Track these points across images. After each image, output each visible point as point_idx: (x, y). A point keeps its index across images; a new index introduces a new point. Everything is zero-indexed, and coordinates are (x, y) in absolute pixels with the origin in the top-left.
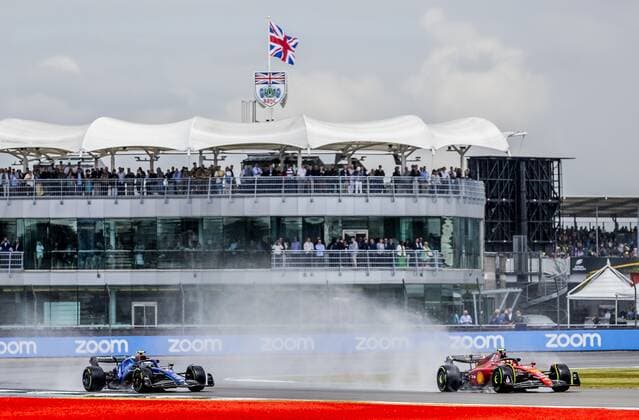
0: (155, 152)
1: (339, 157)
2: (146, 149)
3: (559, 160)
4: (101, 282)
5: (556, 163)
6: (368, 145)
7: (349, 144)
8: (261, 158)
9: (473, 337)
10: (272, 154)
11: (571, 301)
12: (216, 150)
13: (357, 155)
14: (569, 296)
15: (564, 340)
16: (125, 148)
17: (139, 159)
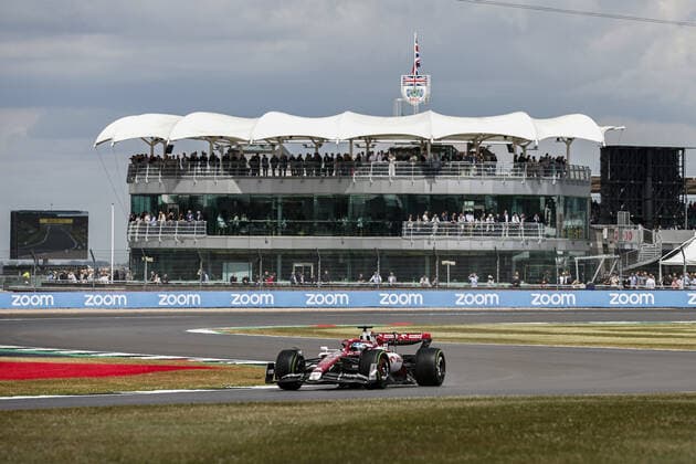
0: (320, 142)
1: (470, 146)
2: (311, 138)
3: (683, 149)
4: (268, 246)
5: (680, 152)
6: (491, 136)
7: (478, 135)
8: (405, 146)
9: (551, 295)
10: (413, 143)
11: (663, 266)
12: (369, 139)
13: (484, 144)
14: (661, 262)
15: (624, 299)
16: (291, 137)
17: (306, 146)
